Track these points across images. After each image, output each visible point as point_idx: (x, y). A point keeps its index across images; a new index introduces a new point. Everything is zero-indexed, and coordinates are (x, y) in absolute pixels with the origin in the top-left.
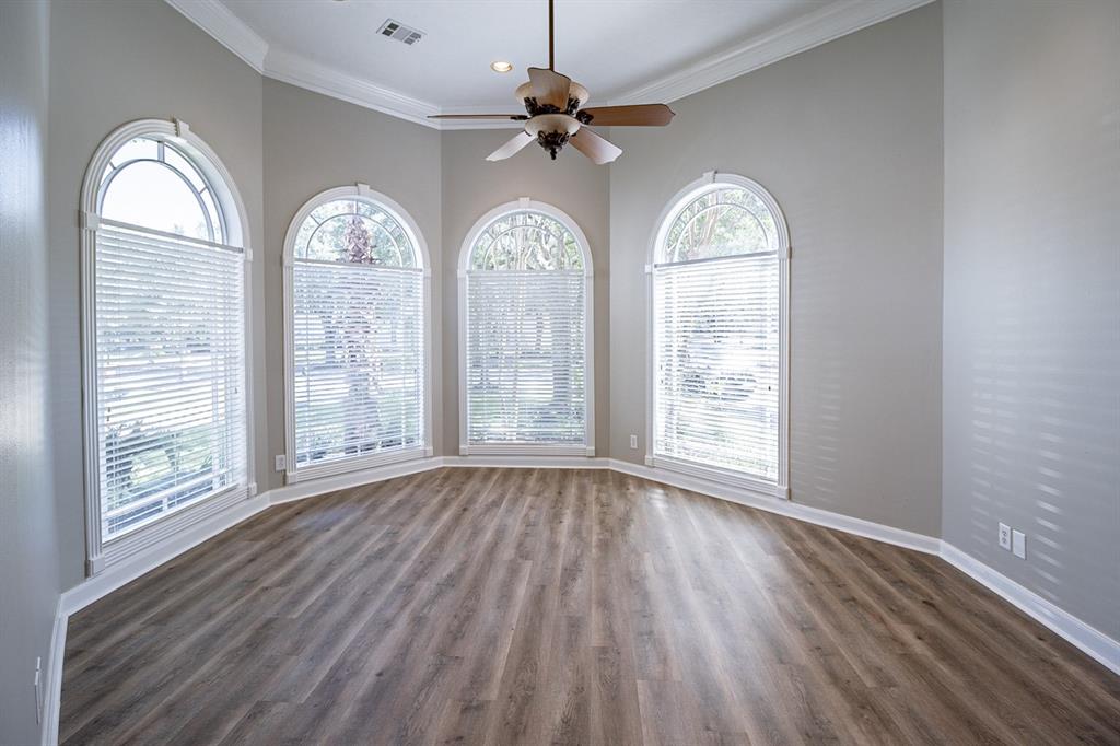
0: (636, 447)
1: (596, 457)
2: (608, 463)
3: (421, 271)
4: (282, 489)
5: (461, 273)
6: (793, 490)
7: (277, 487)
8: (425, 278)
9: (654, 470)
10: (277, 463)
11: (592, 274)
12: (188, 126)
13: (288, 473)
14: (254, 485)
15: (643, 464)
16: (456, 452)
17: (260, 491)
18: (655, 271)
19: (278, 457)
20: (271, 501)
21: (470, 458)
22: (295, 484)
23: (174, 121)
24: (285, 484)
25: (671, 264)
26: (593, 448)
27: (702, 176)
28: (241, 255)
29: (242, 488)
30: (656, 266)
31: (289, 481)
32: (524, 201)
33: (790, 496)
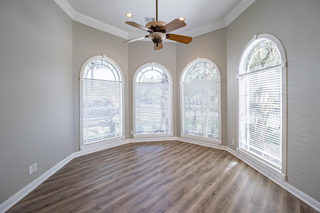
0: (234, 144)
1: (222, 145)
2: (226, 148)
3: (170, 83)
4: (132, 139)
5: (181, 83)
6: (288, 178)
7: (131, 138)
8: (171, 85)
9: (239, 154)
10: (131, 132)
11: (220, 80)
12: (106, 56)
13: (133, 135)
14: (124, 137)
15: (236, 151)
16: (180, 136)
17: (126, 139)
18: (239, 78)
19: (131, 131)
20: (129, 141)
21: (183, 138)
22: (135, 138)
23: (102, 55)
24: (133, 138)
25: (246, 74)
26: (221, 142)
27: (253, 38)
28: (121, 83)
29: (121, 137)
30: (240, 76)
31: (134, 137)
32: (198, 59)
33: (287, 179)
